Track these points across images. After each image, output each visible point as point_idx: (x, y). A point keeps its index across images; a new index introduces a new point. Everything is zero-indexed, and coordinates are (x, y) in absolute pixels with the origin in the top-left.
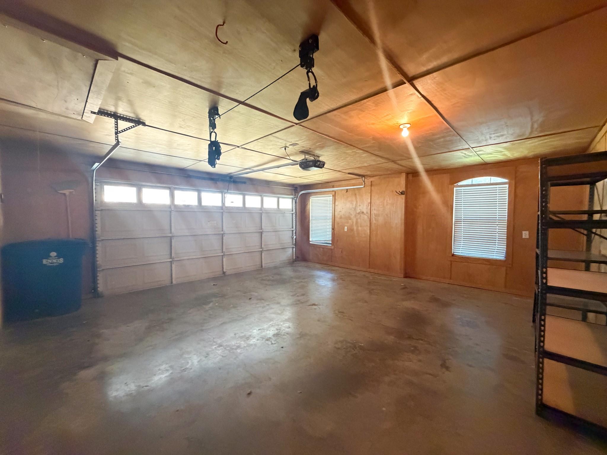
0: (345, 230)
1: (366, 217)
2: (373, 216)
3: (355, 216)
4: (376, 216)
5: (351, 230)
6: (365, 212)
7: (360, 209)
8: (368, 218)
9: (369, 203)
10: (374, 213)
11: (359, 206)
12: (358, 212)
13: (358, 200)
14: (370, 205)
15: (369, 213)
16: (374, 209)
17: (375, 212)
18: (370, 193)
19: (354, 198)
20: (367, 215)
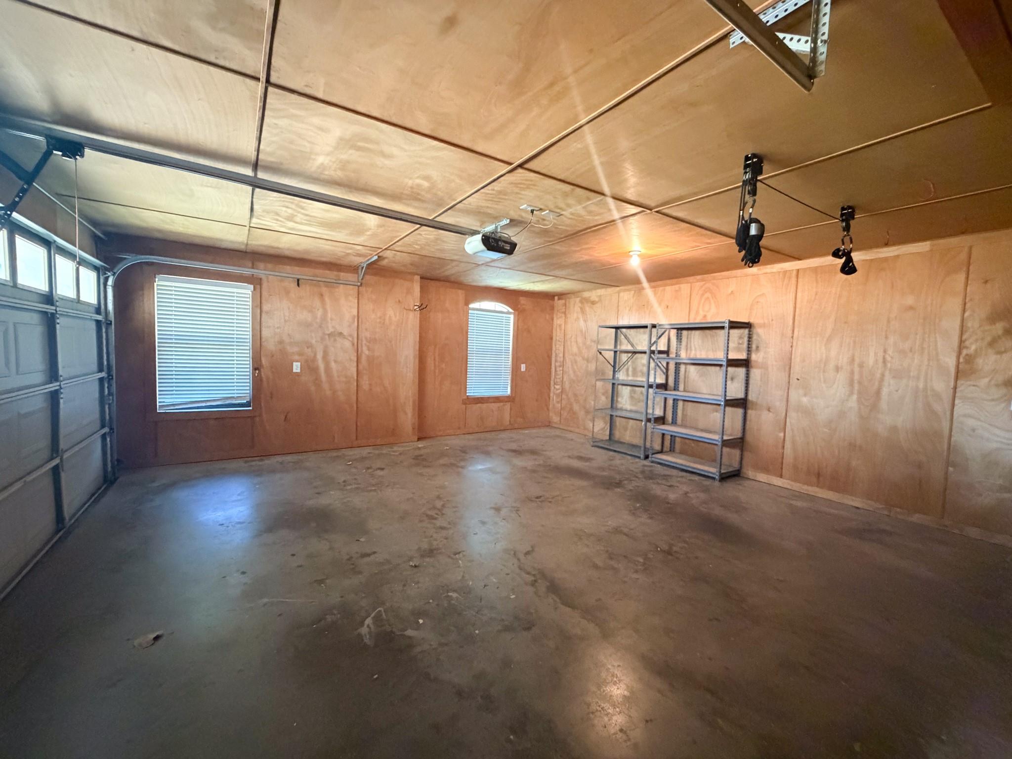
0: (294, 371)
1: (347, 344)
2: (364, 342)
3: (322, 339)
4: (369, 342)
5: (310, 366)
6: (345, 333)
7: (333, 327)
8: (353, 344)
9: (354, 317)
10: (366, 338)
11: (331, 319)
12: (327, 332)
13: (328, 307)
14: (356, 320)
15: (356, 335)
16: (366, 329)
17: (368, 335)
18: (357, 299)
19: (317, 303)
20: (350, 339)
